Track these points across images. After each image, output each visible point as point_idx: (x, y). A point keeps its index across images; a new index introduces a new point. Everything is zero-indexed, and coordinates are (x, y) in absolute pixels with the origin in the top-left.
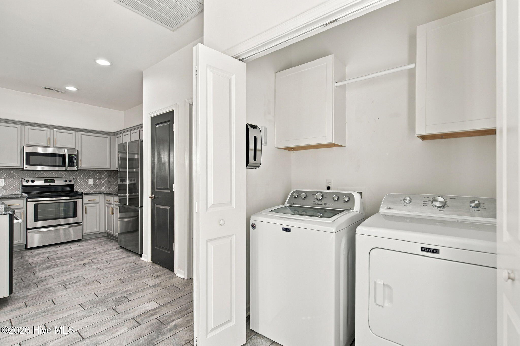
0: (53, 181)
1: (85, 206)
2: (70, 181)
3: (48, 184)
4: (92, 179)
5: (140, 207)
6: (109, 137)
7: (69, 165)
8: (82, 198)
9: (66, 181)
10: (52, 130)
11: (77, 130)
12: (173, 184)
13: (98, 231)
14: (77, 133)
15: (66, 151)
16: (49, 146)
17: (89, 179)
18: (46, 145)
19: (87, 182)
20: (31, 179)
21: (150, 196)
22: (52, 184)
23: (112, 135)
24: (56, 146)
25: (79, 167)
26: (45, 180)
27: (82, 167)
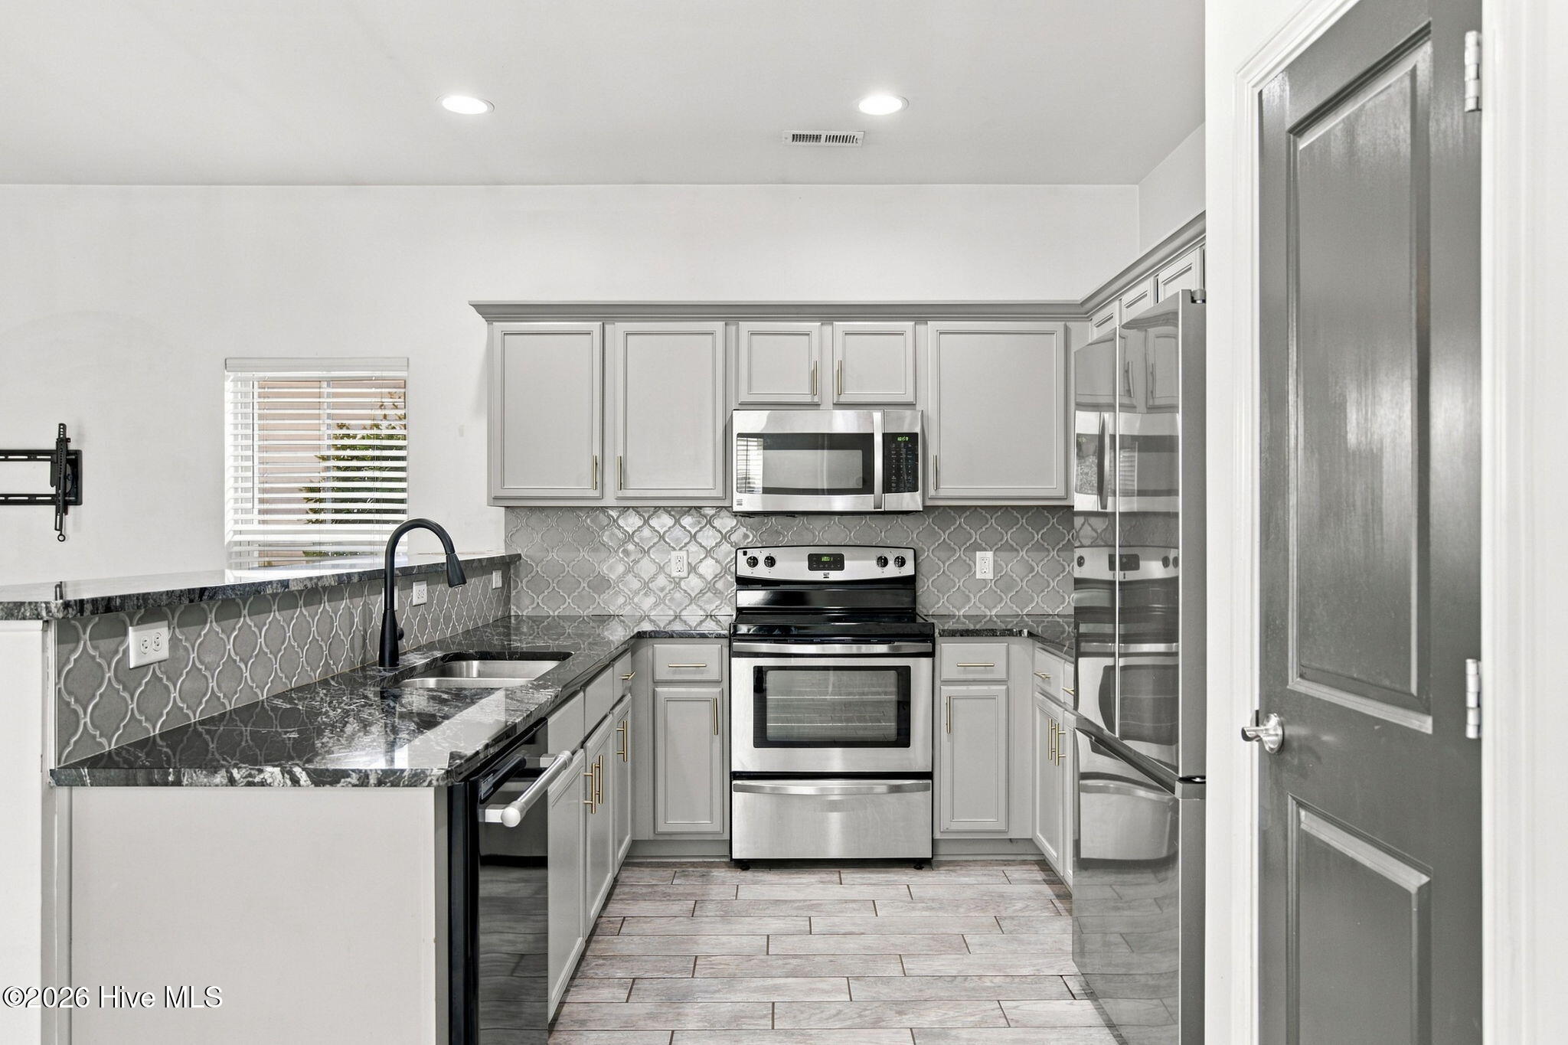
0: (838, 563)
1: (946, 691)
2: (901, 562)
3: (818, 576)
4: (989, 555)
5: (1187, 780)
6: (1058, 326)
7: (887, 488)
8: (931, 654)
9: (883, 562)
10: (828, 329)
11: (920, 313)
12: (1471, 665)
13: (1003, 828)
14: (921, 328)
15: (877, 416)
16: (816, 399)
17: (977, 553)
18: (808, 399)
19: (970, 569)
20: (766, 553)
21: (1247, 721)
22: (835, 576)
23: (1076, 319)
24: (843, 399)
25: (932, 492)
26: (811, 557)
27: (942, 493)
